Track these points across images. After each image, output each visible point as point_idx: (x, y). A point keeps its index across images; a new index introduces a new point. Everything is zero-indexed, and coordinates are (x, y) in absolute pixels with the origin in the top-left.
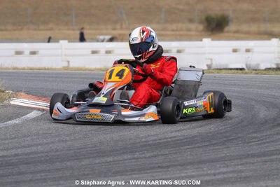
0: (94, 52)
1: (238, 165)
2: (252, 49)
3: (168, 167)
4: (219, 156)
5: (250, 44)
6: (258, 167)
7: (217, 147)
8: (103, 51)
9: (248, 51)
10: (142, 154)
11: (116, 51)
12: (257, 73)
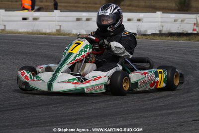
0: (24, 19)
1: (134, 119)
2: (142, 19)
3: (76, 120)
4: (118, 110)
5: (141, 15)
6: (151, 121)
7: (116, 102)
8: (31, 18)
9: (139, 20)
10: (55, 107)
11: (41, 19)
12: (147, 39)
